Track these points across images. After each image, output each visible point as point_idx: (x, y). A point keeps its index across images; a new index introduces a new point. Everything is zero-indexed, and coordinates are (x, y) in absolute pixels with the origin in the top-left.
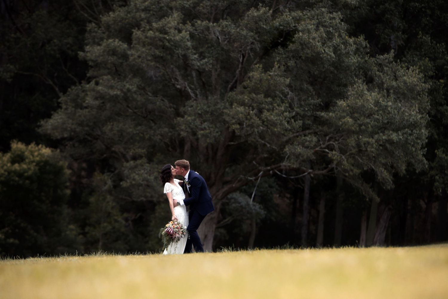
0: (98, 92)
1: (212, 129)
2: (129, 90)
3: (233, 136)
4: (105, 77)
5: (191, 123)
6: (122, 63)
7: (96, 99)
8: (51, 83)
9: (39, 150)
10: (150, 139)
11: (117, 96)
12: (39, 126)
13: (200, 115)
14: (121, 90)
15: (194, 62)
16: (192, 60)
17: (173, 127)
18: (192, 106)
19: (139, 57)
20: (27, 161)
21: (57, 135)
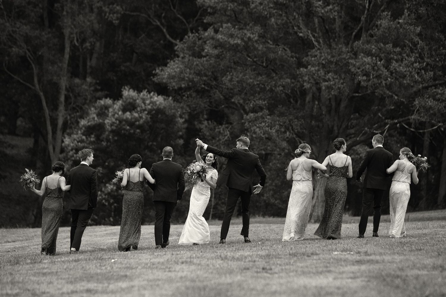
0: (218, 40)
1: (337, 80)
2: (249, 39)
3: (358, 87)
4: (225, 25)
5: (314, 74)
6: (242, 10)
7: (216, 47)
8: (159, 24)
9: (151, 97)
10: (271, 90)
11: (237, 45)
13: (324, 66)
14: (242, 39)
15: (319, 9)
16: (316, 7)
17: (294, 77)
18: (316, 56)
19: (261, 4)
20: (139, 109)
21: (174, 85)
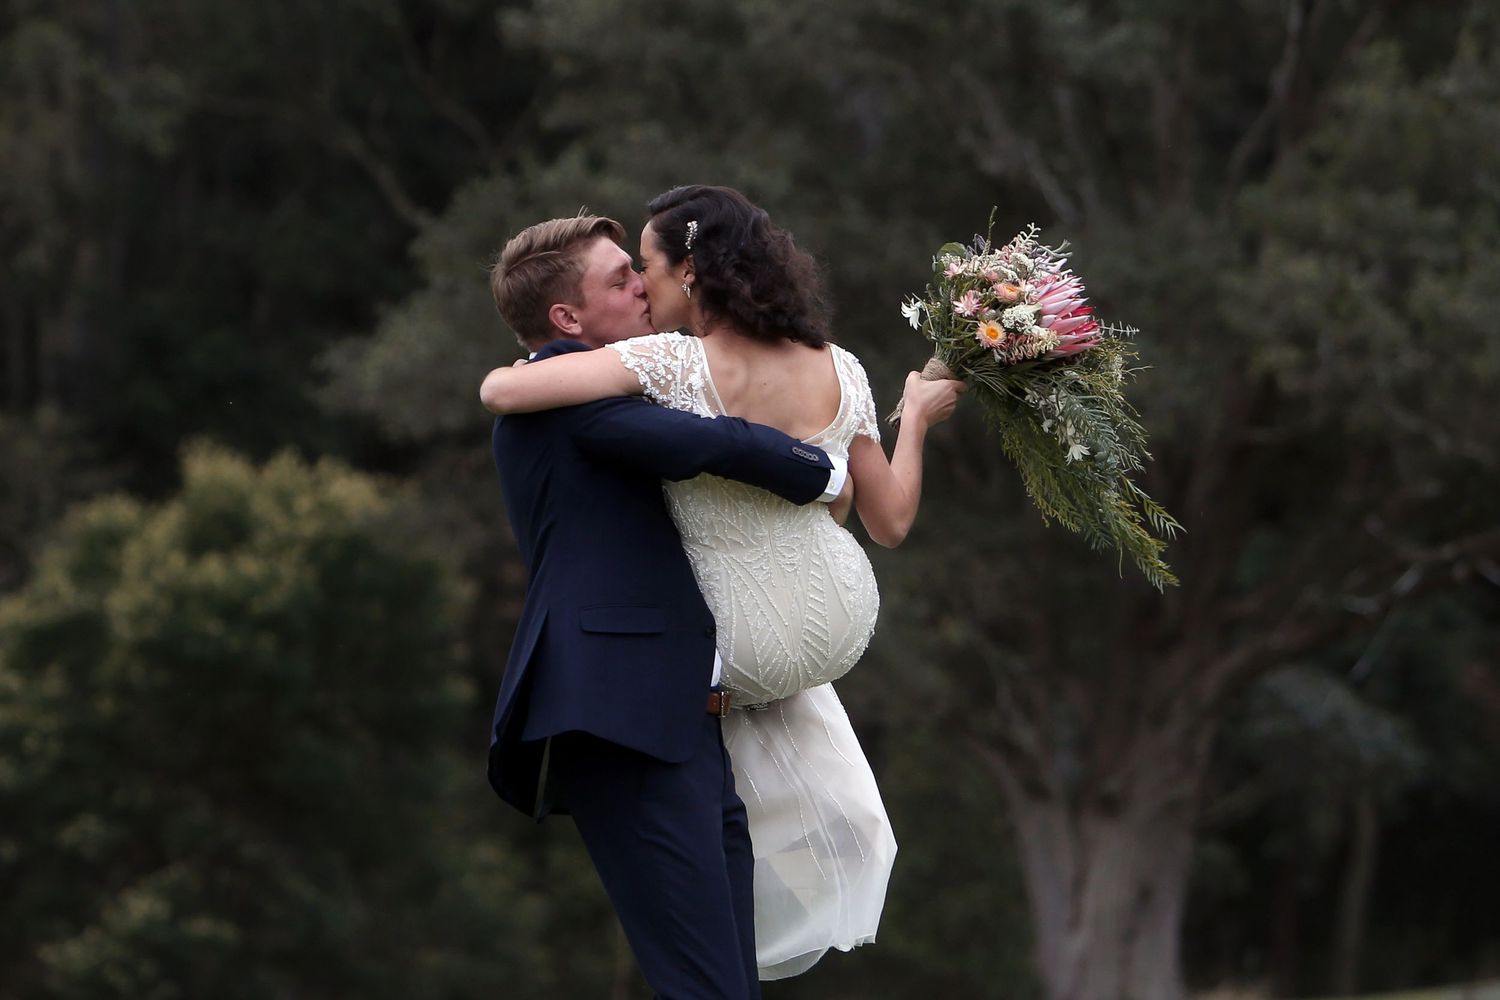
3: (1267, 400)
6: (713, 60)
8: (356, 146)
12: (323, 378)
15: (1066, 46)
19: (798, 28)
20: (263, 539)
21: (411, 418)
